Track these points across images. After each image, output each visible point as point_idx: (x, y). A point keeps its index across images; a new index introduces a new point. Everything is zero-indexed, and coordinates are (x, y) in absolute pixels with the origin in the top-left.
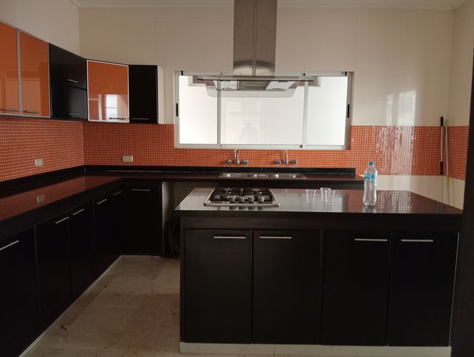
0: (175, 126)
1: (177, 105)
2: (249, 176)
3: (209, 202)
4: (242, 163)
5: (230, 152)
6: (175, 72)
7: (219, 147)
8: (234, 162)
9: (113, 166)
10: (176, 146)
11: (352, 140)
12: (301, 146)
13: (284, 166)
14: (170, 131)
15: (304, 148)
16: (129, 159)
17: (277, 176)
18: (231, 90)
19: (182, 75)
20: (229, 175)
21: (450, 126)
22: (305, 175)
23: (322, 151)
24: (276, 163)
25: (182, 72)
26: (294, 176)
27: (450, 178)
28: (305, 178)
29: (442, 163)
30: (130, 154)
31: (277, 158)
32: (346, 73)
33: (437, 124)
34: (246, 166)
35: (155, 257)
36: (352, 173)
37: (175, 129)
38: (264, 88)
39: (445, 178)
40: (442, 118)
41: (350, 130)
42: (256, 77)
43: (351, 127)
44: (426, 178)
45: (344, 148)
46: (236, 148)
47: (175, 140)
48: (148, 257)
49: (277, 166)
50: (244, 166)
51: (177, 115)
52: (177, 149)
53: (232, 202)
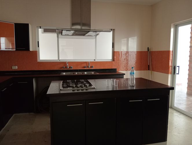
0: (37, 52)
1: (38, 42)
2: (74, 74)
3: (62, 88)
4: (70, 68)
5: (64, 63)
6: (37, 27)
7: (59, 61)
8: (66, 67)
9: (7, 71)
10: (38, 61)
11: (115, 57)
12: (95, 60)
13: (88, 69)
14: (35, 54)
15: (96, 61)
16: (16, 68)
17: (86, 73)
18: (69, 35)
19: (40, 28)
20: (64, 74)
21: (151, 51)
22: (98, 72)
23: (104, 62)
24: (85, 67)
25: (40, 27)
26: (93, 73)
27: (152, 71)
28: (98, 74)
29: (149, 66)
30: (15, 65)
31: (85, 65)
32: (112, 29)
33: (146, 50)
34: (72, 69)
35: (31, 113)
36: (115, 71)
37: (37, 53)
38: (84, 35)
39: (150, 71)
40: (148, 48)
41: (114, 53)
42: (82, 29)
43: (115, 51)
44: (143, 71)
45: (112, 60)
46: (67, 61)
47: (38, 58)
48: (28, 114)
49: (85, 68)
50: (71, 69)
51: (38, 47)
52: (39, 62)
53: (73, 88)
